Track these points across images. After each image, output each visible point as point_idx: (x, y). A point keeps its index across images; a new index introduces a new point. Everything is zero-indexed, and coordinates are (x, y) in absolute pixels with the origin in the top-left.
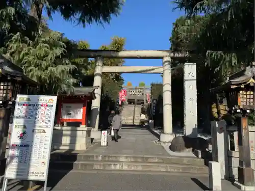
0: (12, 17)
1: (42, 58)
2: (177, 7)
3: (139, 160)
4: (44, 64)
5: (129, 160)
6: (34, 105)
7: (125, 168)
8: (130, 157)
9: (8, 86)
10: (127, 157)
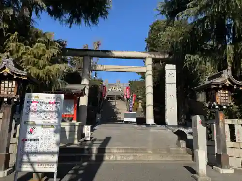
0: (10, 18)
1: (40, 57)
2: (160, 14)
3: (130, 151)
4: (41, 63)
5: (121, 151)
6: (43, 103)
7: (118, 158)
8: (122, 149)
9: (12, 84)
10: (119, 149)
